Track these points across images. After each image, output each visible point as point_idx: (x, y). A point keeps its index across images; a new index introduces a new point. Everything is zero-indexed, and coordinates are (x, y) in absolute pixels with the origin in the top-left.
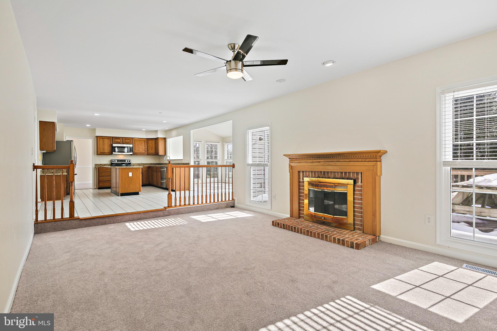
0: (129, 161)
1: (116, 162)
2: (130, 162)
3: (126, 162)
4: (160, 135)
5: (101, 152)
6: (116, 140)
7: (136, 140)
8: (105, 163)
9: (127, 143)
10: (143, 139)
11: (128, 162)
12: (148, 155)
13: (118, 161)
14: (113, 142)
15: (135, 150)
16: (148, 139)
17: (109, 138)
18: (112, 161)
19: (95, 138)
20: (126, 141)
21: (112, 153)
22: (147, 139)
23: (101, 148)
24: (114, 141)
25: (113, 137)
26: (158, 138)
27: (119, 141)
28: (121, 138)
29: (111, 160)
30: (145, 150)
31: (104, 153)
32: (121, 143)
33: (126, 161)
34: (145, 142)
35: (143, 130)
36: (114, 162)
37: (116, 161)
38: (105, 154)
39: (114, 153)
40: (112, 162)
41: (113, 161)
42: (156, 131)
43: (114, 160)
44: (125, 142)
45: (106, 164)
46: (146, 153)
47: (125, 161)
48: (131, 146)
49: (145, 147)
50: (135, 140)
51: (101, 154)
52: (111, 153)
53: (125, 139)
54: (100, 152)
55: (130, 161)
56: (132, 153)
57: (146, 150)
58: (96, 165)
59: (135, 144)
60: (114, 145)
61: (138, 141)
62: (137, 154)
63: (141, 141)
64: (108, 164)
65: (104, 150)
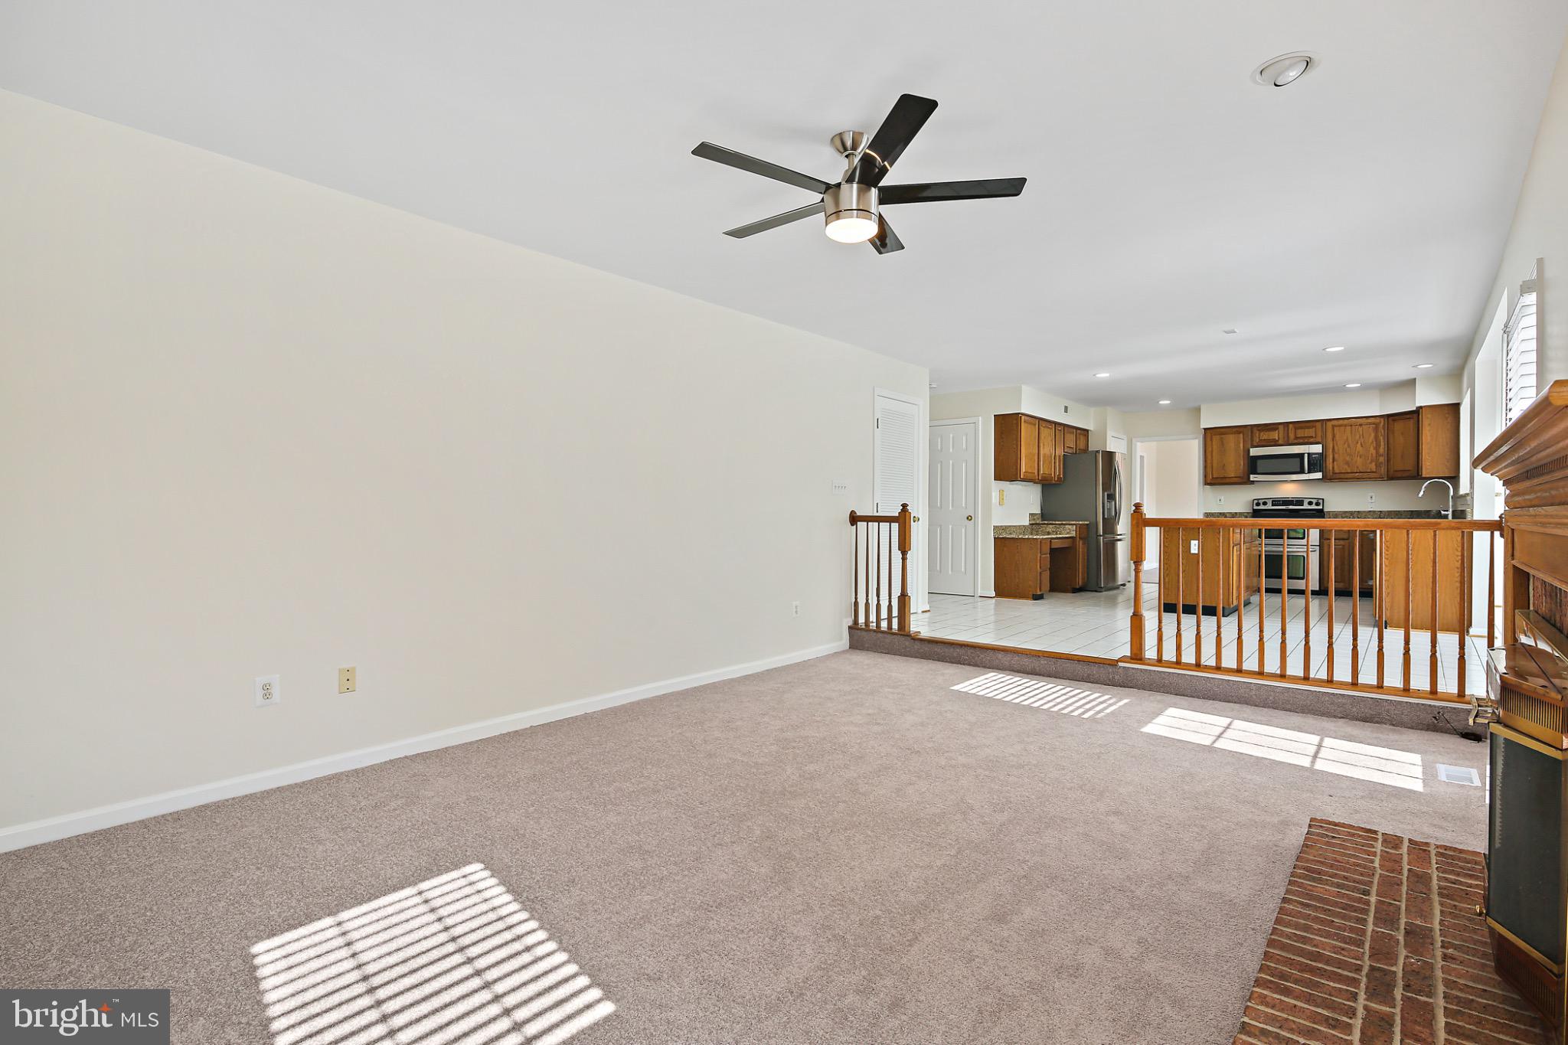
0: (1314, 501)
1: (1268, 506)
2: (1319, 507)
3: (1307, 506)
4: (1427, 398)
5: (1214, 476)
6: (1265, 436)
7: (1340, 426)
9: (1301, 441)
10: (1370, 420)
11: (1314, 507)
12: (1391, 478)
13: (1275, 502)
14: (1252, 441)
15: (1333, 462)
16: (1390, 419)
17: (1243, 430)
19: (1202, 435)
20: (1300, 433)
22: (1389, 416)
23: (1215, 465)
25: (1251, 427)
26: (1421, 408)
27: (1275, 435)
28: (1279, 427)
29: (1255, 500)
30: (1379, 459)
31: (1226, 478)
32: (1281, 443)
33: (1307, 501)
34: (1376, 429)
36: (1262, 507)
37: (1270, 503)
38: (1228, 481)
39: (1254, 477)
40: (1255, 507)
41: (1259, 504)
42: (1411, 383)
43: (1261, 501)
44: (1296, 438)
45: (1236, 513)
46: (1382, 470)
47: (1300, 502)
48: (1317, 449)
49: (1377, 448)
50: (1333, 426)
51: (1219, 481)
52: (1248, 477)
53: (1296, 429)
55: (1321, 501)
56: (1320, 475)
57: (1382, 459)
59: (1333, 440)
60: (1254, 452)
61: (1348, 428)
62: (1342, 476)
63: (1360, 429)
64: (1245, 514)
65: (1223, 471)
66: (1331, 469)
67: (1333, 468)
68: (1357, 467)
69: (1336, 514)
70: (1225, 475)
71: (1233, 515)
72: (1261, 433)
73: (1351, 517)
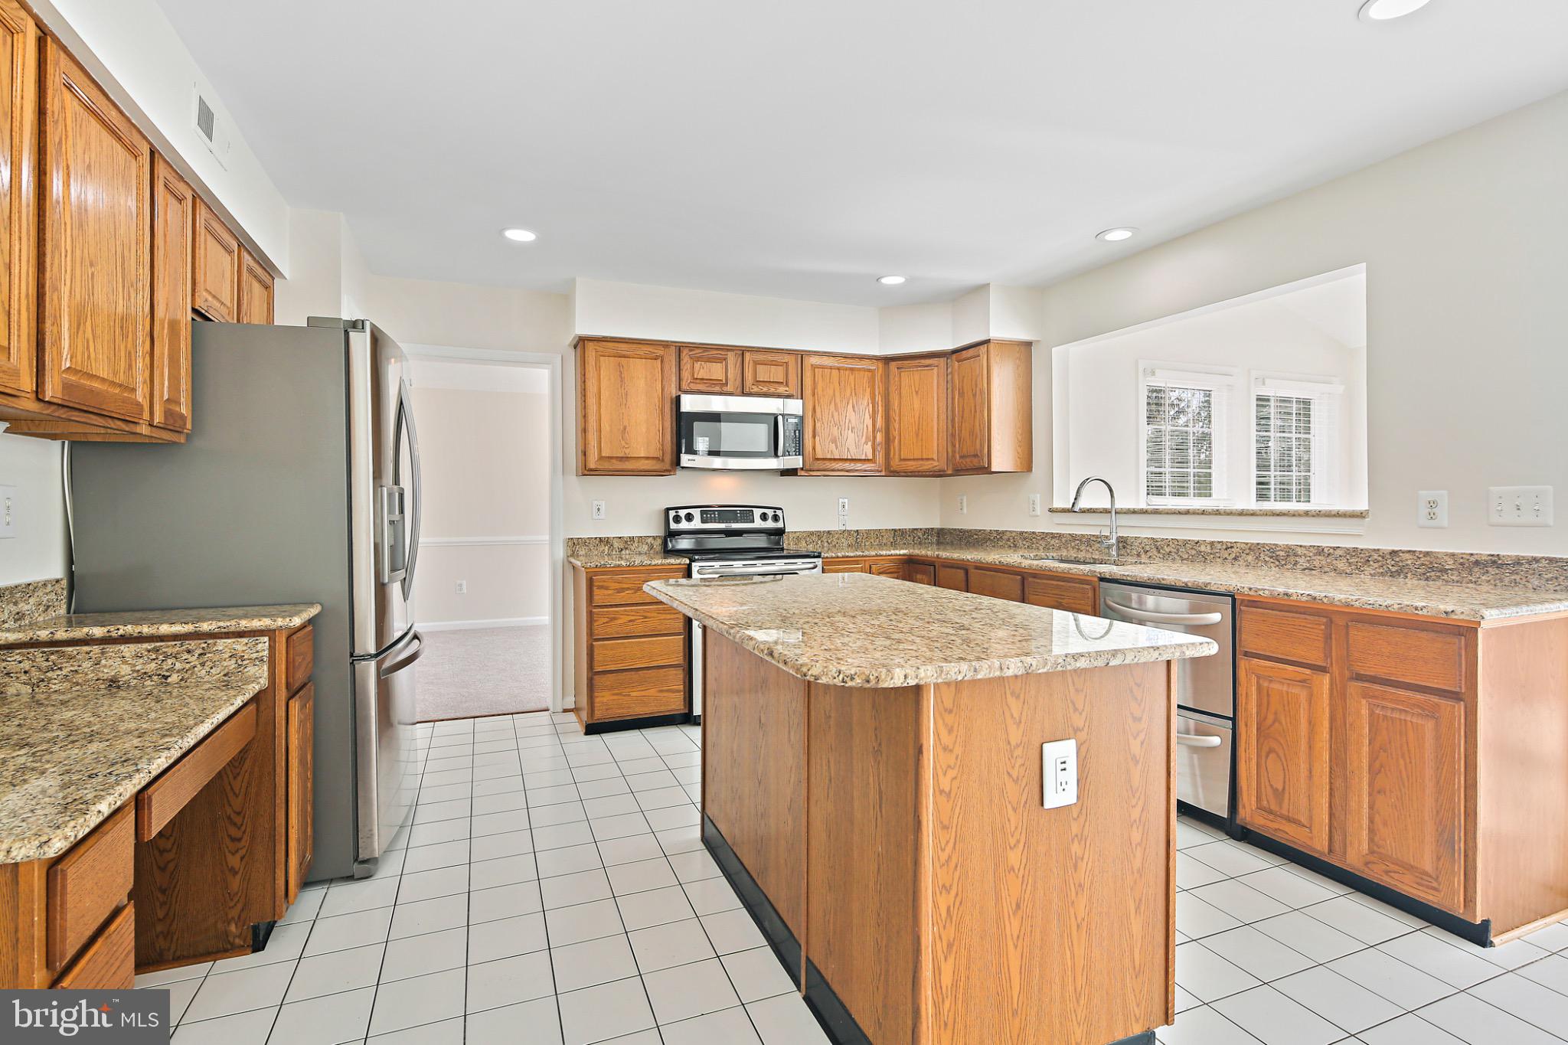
0: (770, 513)
1: (697, 523)
2: (780, 525)
3: (758, 524)
4: (1003, 327)
5: (603, 455)
6: (704, 370)
7: (823, 367)
8: (626, 533)
9: (764, 389)
10: (865, 365)
11: (770, 524)
12: (891, 474)
13: (707, 513)
14: (681, 379)
15: (814, 437)
16: (893, 365)
17: (660, 352)
18: (672, 514)
19: (571, 356)
20: (763, 373)
21: (677, 462)
22: (887, 360)
23: (605, 426)
24: (686, 375)
25: (680, 348)
26: (988, 341)
27: (716, 371)
28: (731, 356)
29: (668, 510)
30: (875, 438)
31: (627, 458)
32: (729, 388)
33: (757, 513)
34: (872, 383)
35: (884, 281)
36: (684, 525)
37: (696, 513)
38: (629, 466)
39: (686, 459)
40: (673, 526)
41: (677, 519)
43: (682, 513)
44: (757, 382)
45: (632, 539)
46: (880, 458)
47: (746, 513)
48: (796, 408)
49: (873, 417)
50: (814, 367)
51: (606, 465)
52: (668, 458)
53: (756, 363)
54: (599, 453)
55: (779, 513)
56: (796, 462)
57: (879, 437)
58: (574, 545)
59: (814, 395)
60: (690, 404)
61: (835, 372)
63: (852, 378)
64: (649, 540)
65: (623, 443)
67: (816, 449)
69: (799, 537)
70: (627, 451)
71: (626, 542)
72: (695, 364)
73: (819, 542)
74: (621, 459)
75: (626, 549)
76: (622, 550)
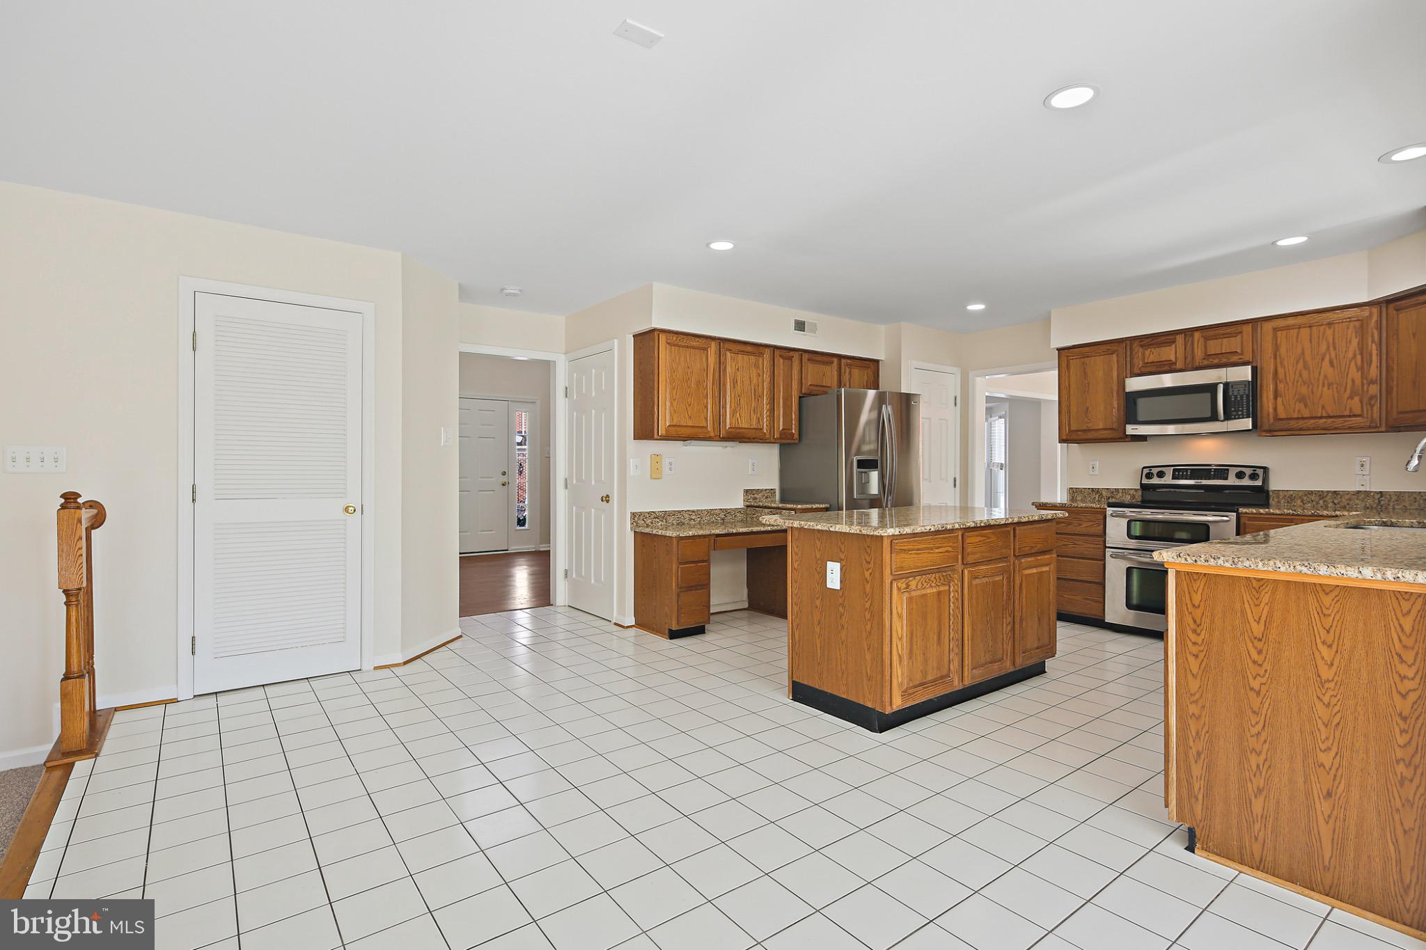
0: (1248, 472)
1: (1168, 480)
2: (1259, 483)
3: (1235, 481)
5: (1072, 429)
6: (1153, 355)
7: (1287, 328)
8: (1115, 486)
9: (1216, 361)
10: (1349, 313)
11: (1246, 482)
12: (1394, 426)
13: (1179, 472)
15: (1276, 398)
18: (1143, 473)
20: (1215, 347)
21: (1124, 431)
22: (1383, 303)
23: (1074, 409)
24: (1130, 363)
25: (1129, 341)
27: (1168, 353)
28: (1180, 338)
29: (1143, 468)
30: (1366, 391)
31: (1089, 430)
32: (1179, 366)
33: (1232, 471)
34: (1362, 330)
36: (1155, 481)
37: (1169, 472)
38: (1090, 435)
39: (1132, 429)
40: (1145, 481)
41: (1151, 476)
43: (1155, 471)
44: (1207, 356)
45: (1117, 490)
46: (1374, 411)
47: (1222, 472)
48: (1245, 373)
49: (1363, 369)
50: (1275, 330)
51: (1074, 436)
53: (1206, 339)
54: (1069, 428)
55: (1260, 472)
56: (1247, 424)
57: (1371, 389)
58: (1075, 491)
59: (1273, 356)
60: (1135, 384)
62: (1293, 424)
63: (1329, 332)
64: (1132, 492)
65: (1086, 419)
66: (1271, 410)
67: (1275, 409)
68: (1323, 407)
69: (1291, 497)
70: (1090, 425)
71: (1112, 493)
72: (1146, 352)
73: (1321, 502)
74: (1084, 431)
75: (1112, 497)
76: (1109, 498)
